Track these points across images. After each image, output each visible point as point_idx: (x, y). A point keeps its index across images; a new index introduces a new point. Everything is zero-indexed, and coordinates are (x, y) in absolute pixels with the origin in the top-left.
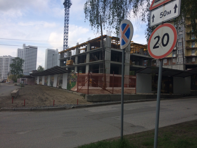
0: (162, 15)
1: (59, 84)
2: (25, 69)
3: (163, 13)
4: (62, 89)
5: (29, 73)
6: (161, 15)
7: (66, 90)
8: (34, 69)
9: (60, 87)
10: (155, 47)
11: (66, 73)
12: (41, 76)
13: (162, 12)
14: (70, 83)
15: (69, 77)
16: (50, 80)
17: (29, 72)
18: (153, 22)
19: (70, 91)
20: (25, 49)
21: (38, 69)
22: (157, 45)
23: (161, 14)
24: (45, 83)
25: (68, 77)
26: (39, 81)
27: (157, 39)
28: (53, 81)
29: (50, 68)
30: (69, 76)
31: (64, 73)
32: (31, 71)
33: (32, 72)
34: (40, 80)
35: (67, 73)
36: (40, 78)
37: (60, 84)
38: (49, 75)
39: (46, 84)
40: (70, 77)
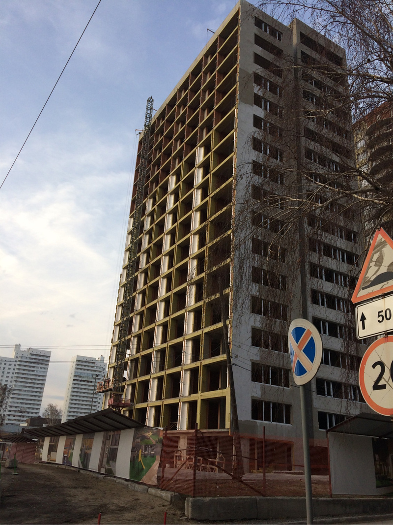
0: (382, 316)
1: (108, 462)
2: (9, 415)
3: (383, 314)
4: (115, 477)
5: (18, 425)
6: (379, 317)
7: (126, 483)
8: (34, 415)
9: (110, 472)
10: (376, 387)
11: (130, 427)
12: (55, 435)
13: (382, 311)
14: (140, 459)
15: (139, 440)
16: (81, 450)
17: (18, 423)
18: (364, 328)
19: (139, 483)
20: (17, 357)
21: (44, 414)
22: (382, 383)
23: (380, 314)
24: (64, 457)
25: (134, 441)
26: (49, 453)
27: (379, 367)
28: (88, 451)
29: (83, 415)
30: (138, 438)
31: (124, 429)
32: (25, 419)
33: (26, 421)
34: (53, 449)
35: (134, 429)
36: (50, 442)
37: (110, 462)
38: (79, 434)
39: (67, 459)
40: (141, 440)
